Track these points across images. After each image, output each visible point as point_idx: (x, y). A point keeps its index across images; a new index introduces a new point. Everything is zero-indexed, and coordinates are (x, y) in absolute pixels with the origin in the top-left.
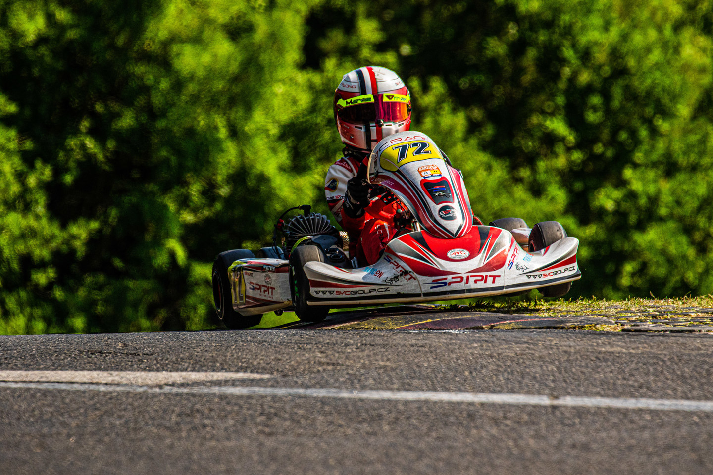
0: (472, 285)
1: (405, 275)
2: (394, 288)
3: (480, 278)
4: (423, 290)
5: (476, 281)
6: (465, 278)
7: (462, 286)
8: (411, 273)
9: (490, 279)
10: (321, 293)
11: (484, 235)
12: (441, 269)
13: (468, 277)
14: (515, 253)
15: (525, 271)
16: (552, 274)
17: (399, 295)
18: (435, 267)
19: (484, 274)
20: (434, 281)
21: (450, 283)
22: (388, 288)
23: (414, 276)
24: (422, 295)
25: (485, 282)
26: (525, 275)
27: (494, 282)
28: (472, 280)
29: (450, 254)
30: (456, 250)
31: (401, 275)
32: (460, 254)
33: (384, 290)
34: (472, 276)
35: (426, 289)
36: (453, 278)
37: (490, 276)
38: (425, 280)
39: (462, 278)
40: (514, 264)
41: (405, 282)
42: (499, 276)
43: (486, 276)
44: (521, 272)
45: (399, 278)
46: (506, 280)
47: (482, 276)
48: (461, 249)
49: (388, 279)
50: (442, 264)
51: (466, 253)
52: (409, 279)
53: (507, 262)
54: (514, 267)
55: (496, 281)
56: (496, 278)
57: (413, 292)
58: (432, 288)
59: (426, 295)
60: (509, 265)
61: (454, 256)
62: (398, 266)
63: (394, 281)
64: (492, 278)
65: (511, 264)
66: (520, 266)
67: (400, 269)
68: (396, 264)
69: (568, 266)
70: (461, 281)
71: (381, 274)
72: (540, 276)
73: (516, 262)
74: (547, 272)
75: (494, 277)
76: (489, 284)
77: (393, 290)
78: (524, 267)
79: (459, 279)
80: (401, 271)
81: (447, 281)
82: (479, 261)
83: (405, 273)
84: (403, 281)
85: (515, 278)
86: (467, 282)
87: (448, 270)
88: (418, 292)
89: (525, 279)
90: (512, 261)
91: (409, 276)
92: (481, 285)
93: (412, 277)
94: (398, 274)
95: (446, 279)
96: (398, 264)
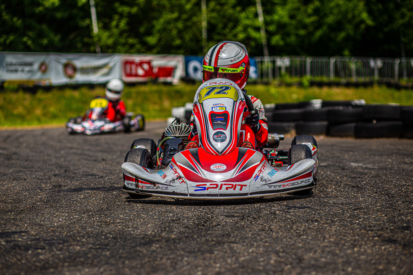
0: (224, 191)
1: (179, 179)
2: (172, 188)
3: (231, 186)
4: (189, 191)
5: (227, 188)
6: (219, 186)
7: (216, 191)
8: (183, 178)
9: (238, 188)
10: (130, 185)
11: (241, 155)
12: (204, 177)
13: (222, 185)
14: (262, 169)
15: (268, 183)
16: (290, 185)
17: (174, 193)
18: (200, 175)
19: (234, 183)
20: (198, 186)
21: (208, 188)
22: (167, 187)
23: (185, 181)
24: (188, 195)
25: (234, 189)
26: (267, 185)
27: (241, 189)
28: (224, 187)
29: (212, 167)
30: (217, 164)
31: (177, 179)
32: (220, 167)
33: (165, 188)
34: (224, 184)
35: (192, 191)
36: (210, 185)
37: (238, 185)
38: (191, 184)
39: (217, 185)
40: (259, 177)
41: (179, 184)
42: (246, 186)
43: (236, 185)
44: (264, 183)
45: (175, 180)
46: (251, 189)
47: (233, 185)
48: (221, 164)
49: (169, 181)
50: (205, 174)
51: (225, 167)
52: (182, 182)
53: (254, 175)
54: (259, 179)
55: (242, 189)
56: (243, 187)
57: (183, 192)
58: (195, 190)
59: (191, 195)
60: (255, 178)
61: (215, 168)
62: (176, 172)
63: (171, 183)
64: (240, 187)
65: (257, 177)
66: (264, 178)
67: (177, 174)
68: (175, 171)
69: (304, 180)
70: (216, 187)
71: (165, 176)
72: (279, 186)
73: (261, 175)
74: (286, 183)
75: (242, 186)
76: (237, 190)
77: (170, 189)
78: (267, 179)
79: (215, 186)
80: (177, 176)
81: (206, 187)
82: (232, 173)
83: (180, 178)
84: (177, 183)
85: (258, 187)
86: (220, 189)
87: (208, 179)
88: (186, 192)
89: (267, 188)
90: (258, 175)
91: (182, 181)
92: (231, 191)
93: (183, 181)
94: (175, 178)
95: (206, 185)
96: (176, 171)
